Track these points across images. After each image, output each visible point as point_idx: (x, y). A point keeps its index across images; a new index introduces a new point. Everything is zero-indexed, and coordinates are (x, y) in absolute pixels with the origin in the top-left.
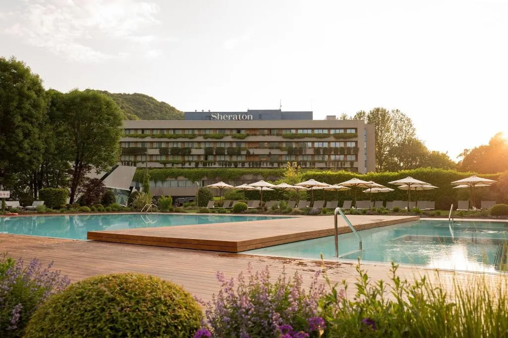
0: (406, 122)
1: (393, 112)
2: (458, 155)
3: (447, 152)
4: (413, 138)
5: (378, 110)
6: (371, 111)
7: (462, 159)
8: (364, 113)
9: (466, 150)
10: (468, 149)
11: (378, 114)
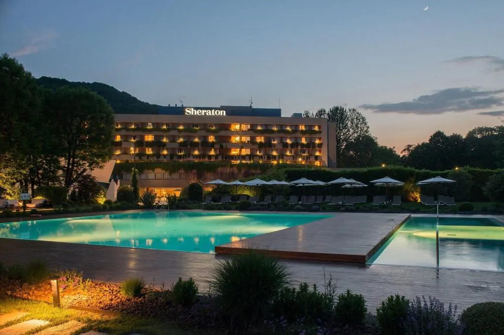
0: (361, 120)
1: (350, 110)
2: (403, 150)
3: (394, 147)
4: (367, 134)
5: (337, 109)
6: (330, 110)
7: (406, 153)
8: (324, 111)
9: (410, 146)
10: (411, 144)
11: (337, 112)
